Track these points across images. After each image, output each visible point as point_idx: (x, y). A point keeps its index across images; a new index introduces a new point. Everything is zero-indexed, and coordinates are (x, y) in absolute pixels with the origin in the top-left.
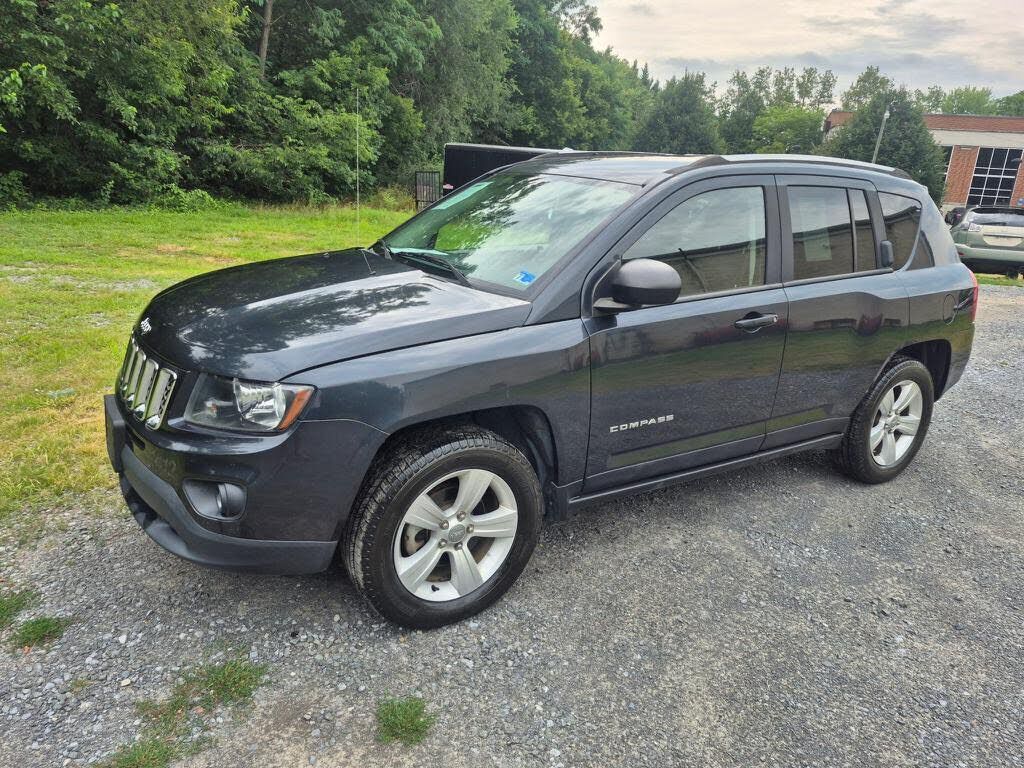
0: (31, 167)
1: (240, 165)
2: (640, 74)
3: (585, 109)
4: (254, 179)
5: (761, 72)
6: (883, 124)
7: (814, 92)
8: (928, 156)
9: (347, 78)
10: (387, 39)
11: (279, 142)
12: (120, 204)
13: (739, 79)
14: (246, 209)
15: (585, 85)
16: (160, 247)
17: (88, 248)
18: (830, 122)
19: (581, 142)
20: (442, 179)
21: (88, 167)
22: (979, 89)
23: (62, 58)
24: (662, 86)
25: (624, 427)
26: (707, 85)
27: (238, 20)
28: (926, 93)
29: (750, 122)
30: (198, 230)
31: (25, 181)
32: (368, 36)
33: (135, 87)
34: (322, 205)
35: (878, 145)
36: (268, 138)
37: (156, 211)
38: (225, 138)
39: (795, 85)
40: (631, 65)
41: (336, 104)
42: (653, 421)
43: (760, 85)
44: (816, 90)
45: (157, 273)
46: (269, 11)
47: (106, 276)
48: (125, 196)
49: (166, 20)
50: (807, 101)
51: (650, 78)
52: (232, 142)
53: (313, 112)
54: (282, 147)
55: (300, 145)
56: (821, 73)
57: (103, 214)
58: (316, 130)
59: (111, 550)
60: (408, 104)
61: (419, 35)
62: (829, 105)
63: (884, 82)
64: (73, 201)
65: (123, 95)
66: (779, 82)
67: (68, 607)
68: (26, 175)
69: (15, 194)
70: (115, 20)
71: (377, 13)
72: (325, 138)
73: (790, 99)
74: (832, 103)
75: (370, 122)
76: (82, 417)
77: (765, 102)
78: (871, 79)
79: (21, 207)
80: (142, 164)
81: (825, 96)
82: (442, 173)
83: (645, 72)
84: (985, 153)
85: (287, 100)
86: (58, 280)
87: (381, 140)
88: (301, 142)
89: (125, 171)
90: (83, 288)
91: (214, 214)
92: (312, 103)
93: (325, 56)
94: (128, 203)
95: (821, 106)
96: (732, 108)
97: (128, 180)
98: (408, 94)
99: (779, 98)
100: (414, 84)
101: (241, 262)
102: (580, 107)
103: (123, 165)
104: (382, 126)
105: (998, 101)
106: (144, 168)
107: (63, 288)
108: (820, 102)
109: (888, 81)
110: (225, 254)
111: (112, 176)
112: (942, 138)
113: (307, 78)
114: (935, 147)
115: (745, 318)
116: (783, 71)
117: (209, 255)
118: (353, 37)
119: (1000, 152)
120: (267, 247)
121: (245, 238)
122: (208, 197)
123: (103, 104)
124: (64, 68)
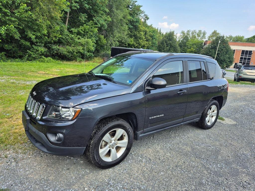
0: (7, 51)
1: (60, 51)
2: (159, 31)
3: (146, 39)
4: (64, 55)
5: (188, 31)
6: (219, 44)
7: (201, 36)
8: (230, 52)
9: (88, 31)
10: (98, 21)
11: (70, 46)
12: (29, 61)
13: (183, 33)
14: (61, 62)
15: (146, 34)
16: (39, 72)
17: (20, 72)
18: (205, 43)
19: (144, 47)
20: (110, 55)
21: (21, 51)
22: (241, 36)
23: (16, 24)
24: (164, 34)
25: (152, 117)
26: (175, 34)
27: (61, 15)
28: (228, 36)
29: (185, 43)
30: (49, 68)
31: (5, 55)
32: (93, 20)
33: (35, 31)
34: (80, 62)
35: (218, 49)
36: (67, 45)
37: (38, 63)
38: (57, 44)
39: (196, 34)
40: (157, 28)
41: (84, 36)
42: (159, 116)
43: (188, 34)
44: (202, 35)
45: (37, 79)
46: (68, 14)
47: (24, 80)
48: (31, 59)
49: (43, 16)
50: (199, 38)
51: (161, 32)
52: (58, 45)
53: (79, 38)
54: (71, 47)
55: (75, 46)
56: (203, 31)
57: (25, 63)
58: (79, 43)
59: (20, 165)
60: (102, 37)
61: (105, 20)
62: (205, 39)
63: (218, 34)
64: (17, 60)
65: (31, 33)
66: (193, 33)
67: (5, 185)
68: (6, 53)
69: (3, 58)
70: (30, 15)
71: (95, 15)
72: (82, 45)
73: (195, 37)
74: (205, 38)
75: (93, 41)
76: (15, 121)
77: (189, 38)
78: (215, 33)
79: (4, 61)
80: (35, 51)
81: (204, 36)
82: (110, 54)
83: (160, 30)
84: (243, 51)
85: (73, 36)
86: (12, 81)
87: (95, 45)
88: (76, 46)
89: (31, 52)
90: (18, 83)
91: (53, 64)
92: (79, 36)
93: (83, 25)
94: (31, 60)
95: (203, 39)
96: (181, 40)
97: (31, 54)
98: (102, 35)
99: (192, 37)
100: (104, 32)
101: (59, 76)
102: (144, 39)
103: (30, 51)
104: (96, 42)
105: (246, 39)
106: (36, 52)
107: (13, 83)
108: (202, 38)
109: (219, 33)
110: (56, 74)
111: (28, 54)
112: (233, 47)
113: (78, 30)
114: (231, 50)
115: (179, 91)
116: (193, 31)
117: (51, 74)
118: (89, 21)
119: (247, 51)
120: (66, 72)
121: (61, 70)
122: (52, 59)
123: (27, 35)
124: (17, 26)
